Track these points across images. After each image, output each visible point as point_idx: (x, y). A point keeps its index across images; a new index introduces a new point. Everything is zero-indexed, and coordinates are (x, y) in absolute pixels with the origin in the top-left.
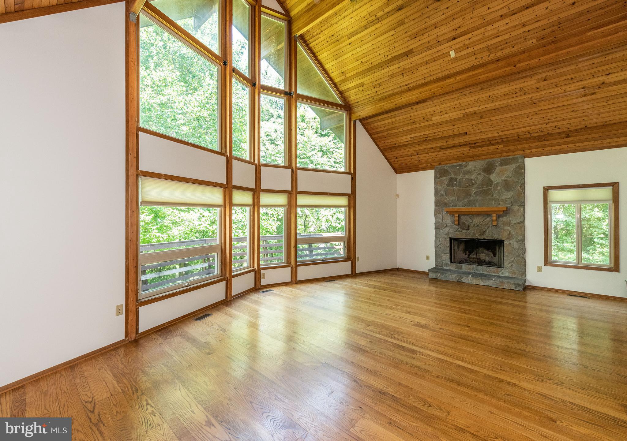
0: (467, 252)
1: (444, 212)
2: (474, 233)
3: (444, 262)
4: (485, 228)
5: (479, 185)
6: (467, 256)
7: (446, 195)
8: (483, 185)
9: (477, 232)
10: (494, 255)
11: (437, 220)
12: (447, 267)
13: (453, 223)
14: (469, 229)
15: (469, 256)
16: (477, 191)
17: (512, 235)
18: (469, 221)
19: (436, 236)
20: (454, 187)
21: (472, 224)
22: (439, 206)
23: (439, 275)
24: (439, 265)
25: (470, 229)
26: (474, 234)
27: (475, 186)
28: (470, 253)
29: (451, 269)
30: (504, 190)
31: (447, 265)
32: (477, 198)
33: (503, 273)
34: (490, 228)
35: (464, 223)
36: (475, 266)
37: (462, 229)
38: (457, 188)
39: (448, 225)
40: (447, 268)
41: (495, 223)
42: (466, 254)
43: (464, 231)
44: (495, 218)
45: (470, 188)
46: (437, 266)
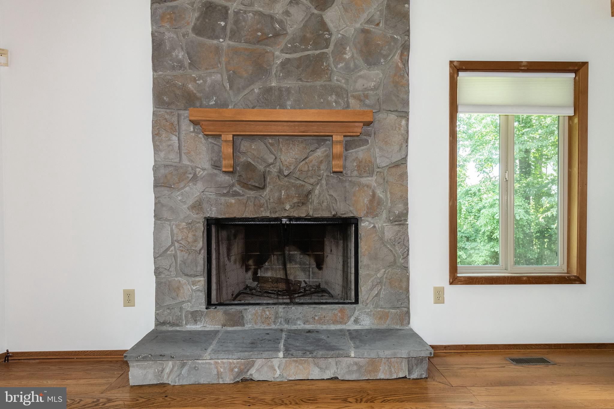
0: (251, 262)
1: (187, 127)
2: (280, 199)
3: (188, 307)
4: (312, 181)
5: (293, 40)
6: (250, 274)
7: (192, 65)
8: (304, 40)
9: (288, 196)
10: (320, 265)
11: (162, 154)
12: (196, 322)
13: (216, 166)
14: (264, 188)
15: (255, 273)
16: (288, 60)
17: (380, 202)
18: (264, 160)
19: (157, 216)
20: (218, 38)
21: (274, 170)
22: (167, 105)
23: (167, 370)
24: (170, 319)
25: (268, 189)
26: (280, 201)
27: (283, 42)
28: (260, 263)
29: (210, 327)
30: (360, 62)
31: (195, 316)
32: (290, 83)
33: (356, 321)
34: (324, 182)
35: (248, 166)
36: (281, 308)
37: (245, 185)
38: (224, 43)
39: (200, 173)
40: (198, 327)
41: (337, 165)
42: (247, 270)
43: (252, 193)
44: (338, 149)
45: (269, 49)
46: (164, 323)
